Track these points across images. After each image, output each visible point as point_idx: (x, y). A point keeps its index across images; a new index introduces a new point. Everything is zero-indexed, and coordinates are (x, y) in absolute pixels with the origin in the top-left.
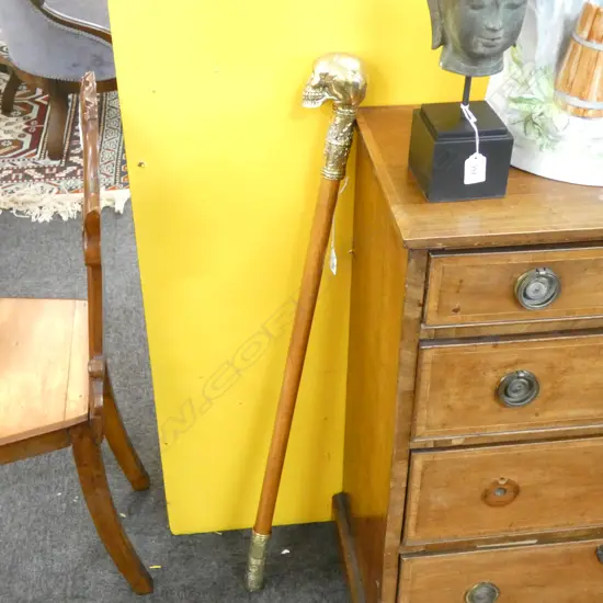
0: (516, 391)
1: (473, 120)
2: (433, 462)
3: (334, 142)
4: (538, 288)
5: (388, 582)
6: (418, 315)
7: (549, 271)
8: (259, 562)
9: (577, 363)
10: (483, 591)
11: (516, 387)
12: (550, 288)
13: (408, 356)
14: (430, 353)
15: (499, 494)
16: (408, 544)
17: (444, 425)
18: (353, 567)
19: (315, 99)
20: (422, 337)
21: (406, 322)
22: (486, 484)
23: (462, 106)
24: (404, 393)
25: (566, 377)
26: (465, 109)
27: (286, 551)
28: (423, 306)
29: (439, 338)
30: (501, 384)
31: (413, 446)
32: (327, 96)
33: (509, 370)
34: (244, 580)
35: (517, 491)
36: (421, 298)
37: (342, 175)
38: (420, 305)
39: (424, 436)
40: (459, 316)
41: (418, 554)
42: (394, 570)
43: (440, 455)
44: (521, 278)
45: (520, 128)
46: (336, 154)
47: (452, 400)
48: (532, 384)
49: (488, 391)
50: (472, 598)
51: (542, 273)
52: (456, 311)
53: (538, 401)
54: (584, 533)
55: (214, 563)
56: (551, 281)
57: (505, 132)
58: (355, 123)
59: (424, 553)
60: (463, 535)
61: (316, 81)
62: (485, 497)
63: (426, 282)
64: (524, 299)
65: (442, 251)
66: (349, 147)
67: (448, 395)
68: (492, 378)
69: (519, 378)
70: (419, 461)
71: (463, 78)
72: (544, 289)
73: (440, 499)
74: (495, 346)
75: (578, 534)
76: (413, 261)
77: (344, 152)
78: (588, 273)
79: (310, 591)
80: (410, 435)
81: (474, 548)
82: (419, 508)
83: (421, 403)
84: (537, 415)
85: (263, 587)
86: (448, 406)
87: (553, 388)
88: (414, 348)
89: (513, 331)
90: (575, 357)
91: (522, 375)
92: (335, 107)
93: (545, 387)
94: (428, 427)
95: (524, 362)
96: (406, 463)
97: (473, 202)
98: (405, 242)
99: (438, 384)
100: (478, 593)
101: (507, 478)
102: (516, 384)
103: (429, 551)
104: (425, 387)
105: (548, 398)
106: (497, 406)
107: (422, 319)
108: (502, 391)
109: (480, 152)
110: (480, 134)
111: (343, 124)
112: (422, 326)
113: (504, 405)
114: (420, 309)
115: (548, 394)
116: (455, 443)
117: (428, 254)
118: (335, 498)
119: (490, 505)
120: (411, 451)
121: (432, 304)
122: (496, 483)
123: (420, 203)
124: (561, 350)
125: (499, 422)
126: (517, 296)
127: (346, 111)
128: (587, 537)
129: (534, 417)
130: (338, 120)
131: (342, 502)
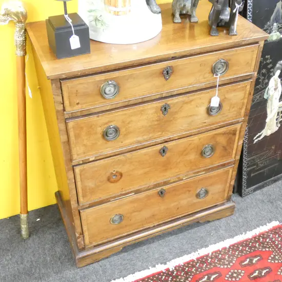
0: (111, 134)
1: (70, 21)
2: (84, 169)
3: (18, 39)
4: (110, 89)
5: (77, 222)
6: (62, 108)
7: (112, 82)
8: (26, 226)
9: (134, 118)
10: (117, 218)
11: (111, 132)
12: (115, 89)
13: (62, 126)
14: (71, 124)
15: (114, 177)
16: (81, 205)
17: (84, 153)
18: (66, 220)
19: (5, 21)
20: (66, 117)
21: (57, 112)
22: (108, 174)
23: (65, 16)
24: (64, 143)
25: (130, 125)
26: (66, 16)
27: (38, 219)
28: (63, 104)
29: (73, 117)
30: (104, 132)
31: (73, 164)
32: (10, 19)
33: (106, 126)
34: (21, 235)
35: (121, 175)
36: (62, 101)
37: (25, 53)
38: (62, 104)
39: (77, 159)
40: (80, 106)
41: (86, 208)
42: (78, 217)
43: (86, 166)
44: (102, 86)
45: (93, 23)
46: (20, 44)
47: (85, 142)
48: (117, 130)
49: (100, 136)
50: (113, 221)
51: (110, 83)
52: (78, 104)
53: (121, 136)
54: (152, 187)
55: (7, 231)
56: (115, 86)
57: (85, 24)
58: (26, 30)
59: (89, 207)
60: (103, 196)
61: (3, 12)
62: (109, 180)
63: (62, 93)
64: (105, 95)
65: (66, 79)
66: (25, 40)
67: (83, 140)
68: (100, 130)
69: (110, 128)
70: (77, 169)
71: (63, 2)
72: (112, 89)
73: (90, 184)
74: (98, 117)
75: (150, 187)
76: (54, 85)
77: (23, 43)
78: (129, 80)
79: (50, 234)
80: (71, 160)
81: (110, 201)
82: (83, 190)
83: (72, 146)
84: (122, 142)
85: (30, 236)
86: (84, 145)
87: (126, 130)
88: (64, 123)
89: (104, 109)
90: (132, 116)
91: (112, 127)
92: (15, 24)
93: (123, 130)
94: (78, 155)
95: (111, 122)
96: (72, 172)
97: (77, 57)
98: (48, 77)
99: (77, 136)
100: (115, 219)
101: (116, 170)
102: (111, 131)
103: (91, 206)
104: (72, 138)
105: (125, 135)
106: (104, 141)
107: (64, 110)
108: (105, 135)
109: (75, 34)
110: (74, 27)
111: (20, 31)
112: (65, 113)
113: (108, 141)
114: (62, 105)
115: (125, 133)
116: (91, 160)
117: (59, 81)
118: (56, 193)
119: (111, 182)
120: (73, 166)
121: (67, 103)
122: (112, 173)
123: (54, 60)
124: (125, 114)
125: (107, 148)
126: (102, 94)
127: (20, 25)
128: (153, 188)
129: (120, 144)
130: (18, 29)
131: (59, 195)
